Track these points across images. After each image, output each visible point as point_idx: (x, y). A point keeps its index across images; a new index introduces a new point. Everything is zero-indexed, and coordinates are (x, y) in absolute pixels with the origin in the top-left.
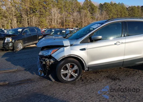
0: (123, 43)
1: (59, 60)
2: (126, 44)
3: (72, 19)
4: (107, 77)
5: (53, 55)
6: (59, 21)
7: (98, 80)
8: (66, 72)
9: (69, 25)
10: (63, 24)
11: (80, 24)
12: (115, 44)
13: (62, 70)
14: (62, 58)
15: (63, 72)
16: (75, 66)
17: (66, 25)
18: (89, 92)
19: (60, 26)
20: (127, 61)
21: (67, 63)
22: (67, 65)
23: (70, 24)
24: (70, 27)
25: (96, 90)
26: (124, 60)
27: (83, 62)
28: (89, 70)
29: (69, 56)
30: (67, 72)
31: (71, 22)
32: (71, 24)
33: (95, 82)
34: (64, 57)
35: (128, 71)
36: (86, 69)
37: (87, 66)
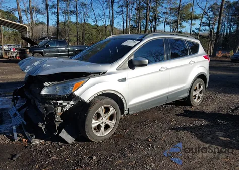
0: (167, 69)
1: (88, 102)
2: (171, 70)
5: (77, 93)
12: (160, 71)
14: (93, 97)
15: (94, 123)
16: (110, 108)
20: (172, 94)
26: (169, 93)
27: (123, 101)
28: (130, 113)
29: (104, 92)
30: (100, 121)
34: (96, 95)
36: (126, 112)
37: (128, 107)
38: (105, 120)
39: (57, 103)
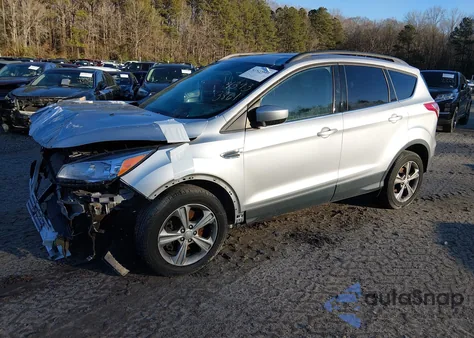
0: (336, 131)
1: (153, 198)
2: (345, 135)
3: (95, 30)
4: (292, 235)
5: (127, 179)
6: (42, 30)
7: (273, 249)
8: (175, 238)
9: (82, 51)
10: (58, 43)
11: (126, 48)
12: (319, 135)
13: (163, 233)
14: (164, 189)
15: (165, 236)
16: (205, 212)
17: (70, 50)
18: (265, 296)
19: (48, 51)
20: (346, 184)
21: (181, 204)
22: (180, 211)
23: (86, 46)
24: (87, 56)
25: (283, 285)
26: (337, 181)
27: (233, 197)
28: (248, 221)
29: (187, 179)
30: (178, 235)
31: (89, 39)
32: (90, 47)
33: (268, 258)
34: (170, 185)
35: (340, 212)
36: (239, 219)
37: (243, 210)
38: (189, 234)
39: (89, 197)
